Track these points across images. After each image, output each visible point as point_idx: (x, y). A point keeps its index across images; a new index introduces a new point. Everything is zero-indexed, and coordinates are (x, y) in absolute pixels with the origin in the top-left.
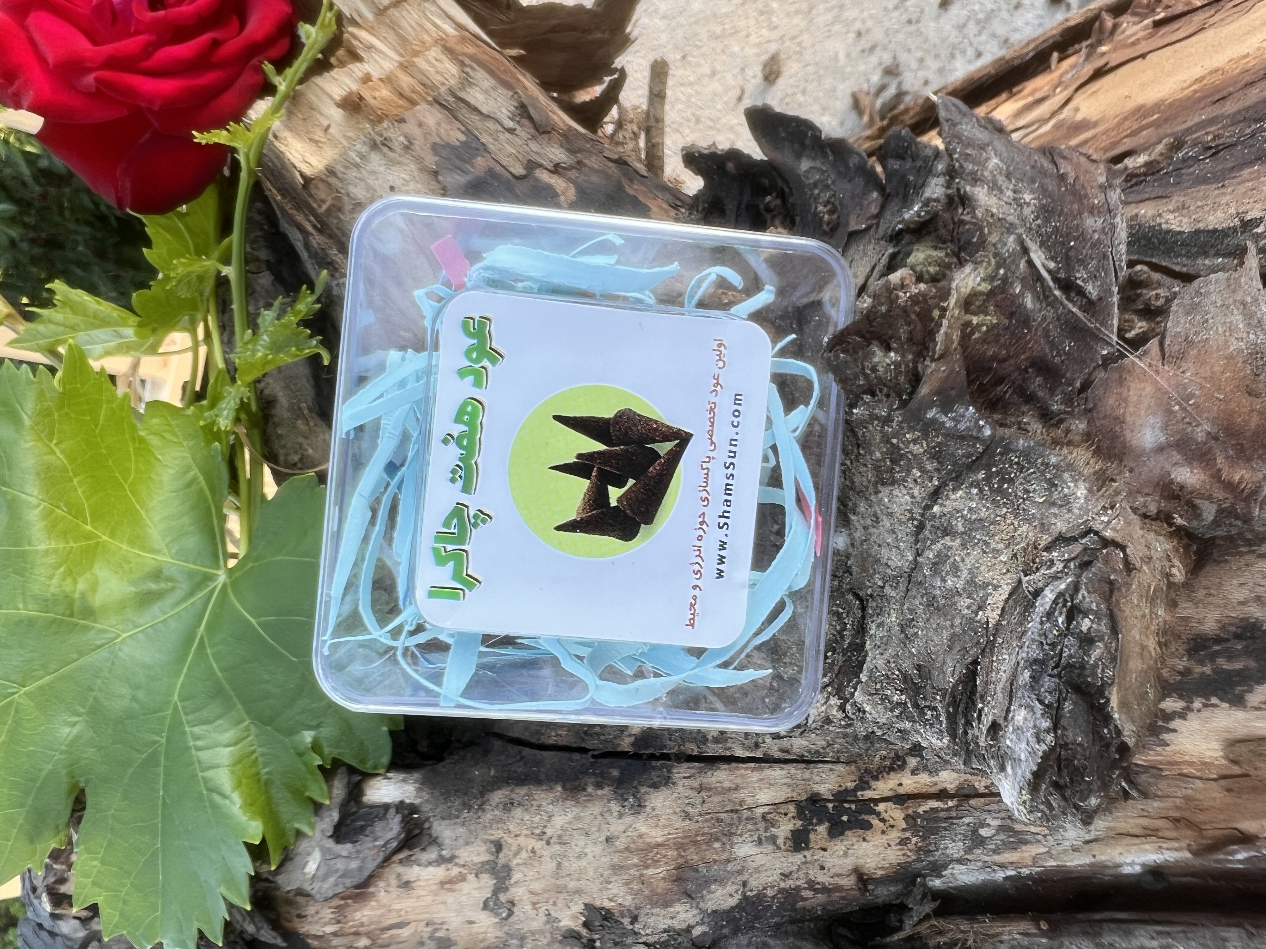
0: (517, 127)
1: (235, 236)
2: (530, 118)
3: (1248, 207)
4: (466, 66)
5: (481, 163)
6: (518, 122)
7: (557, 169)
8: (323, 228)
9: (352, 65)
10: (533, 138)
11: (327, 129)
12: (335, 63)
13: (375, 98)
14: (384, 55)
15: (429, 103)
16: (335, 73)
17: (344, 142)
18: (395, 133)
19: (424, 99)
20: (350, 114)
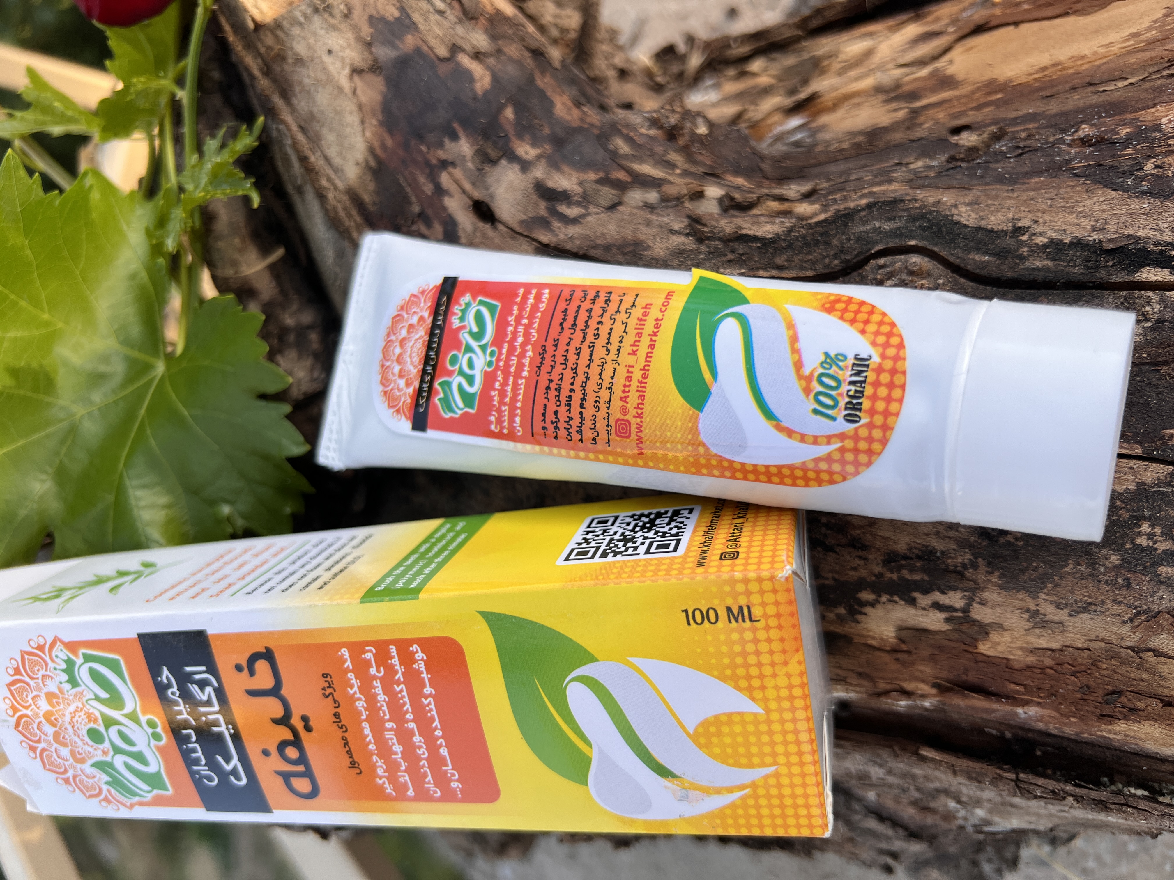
0: (447, 9)
1: (190, 62)
3: (1023, 214)
5: (410, 41)
6: (449, 5)
7: (477, 56)
8: (267, 71)
10: (460, 22)
18: (338, 1)
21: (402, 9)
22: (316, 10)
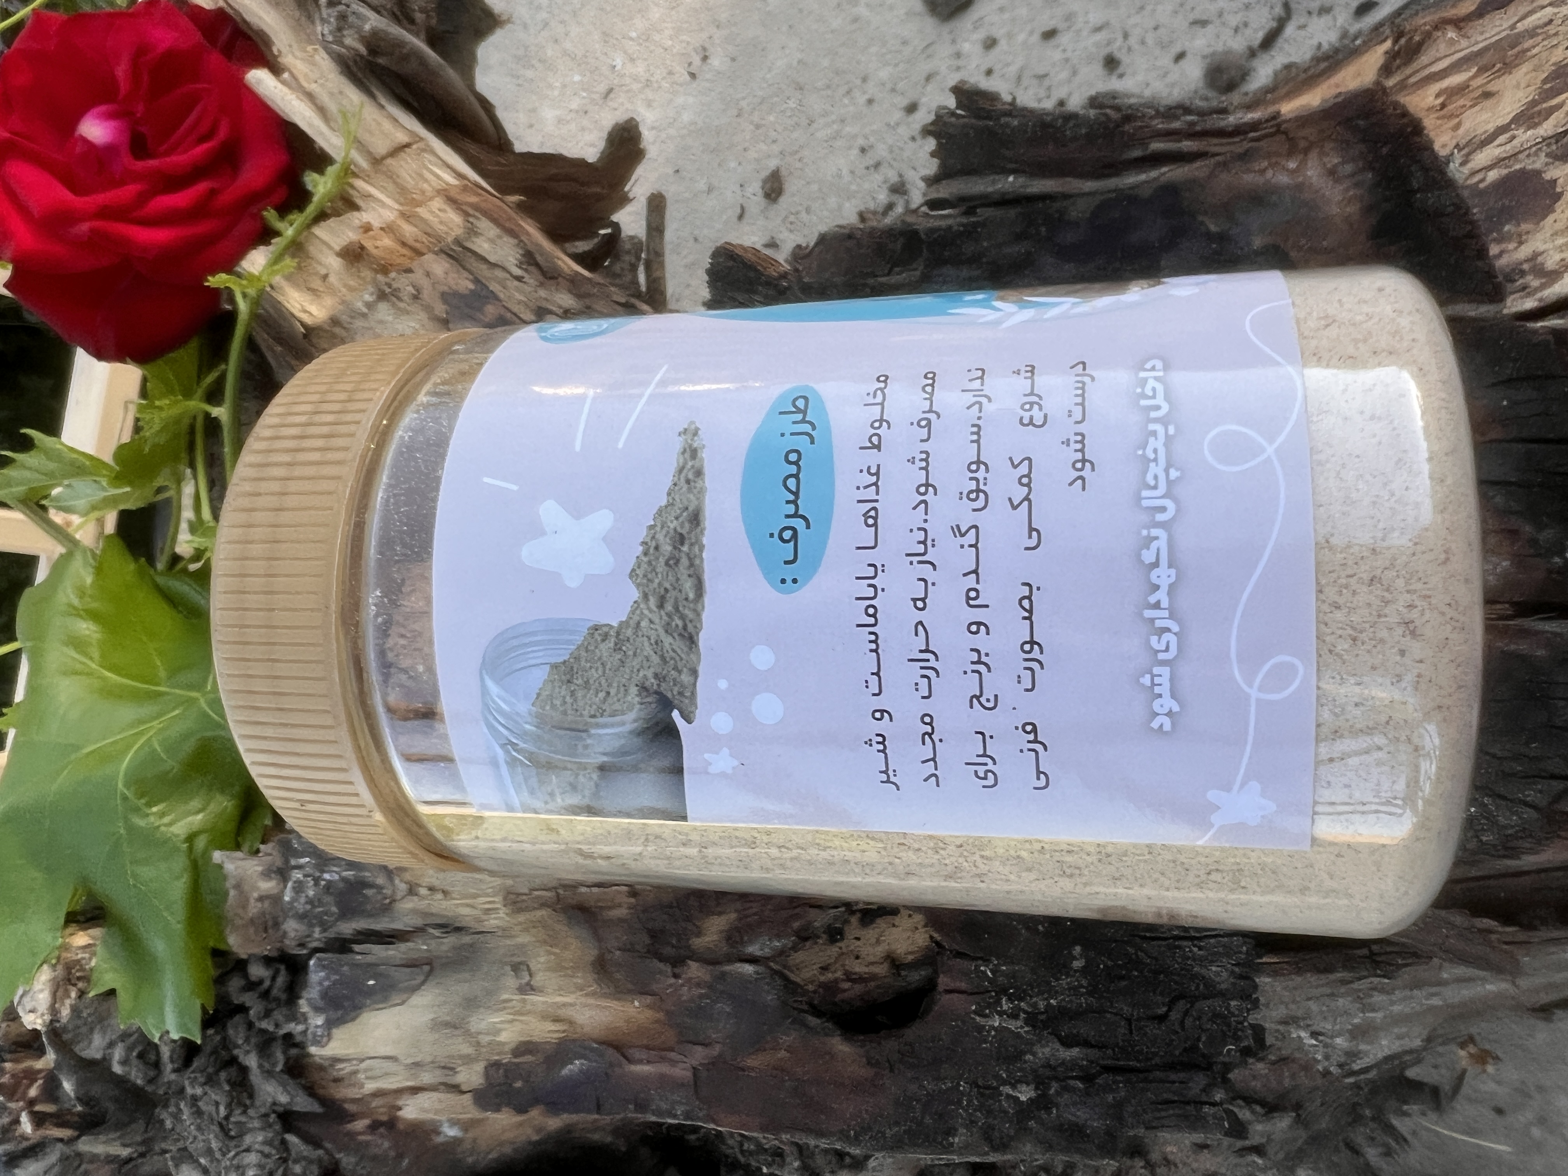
2: (537, 265)
4: (471, 216)
5: (490, 310)
6: (526, 270)
9: (349, 215)
10: (542, 285)
11: (325, 277)
12: (329, 211)
13: (377, 247)
14: (383, 205)
15: (436, 253)
16: (332, 222)
17: (344, 290)
18: (403, 283)
19: (430, 250)
20: (352, 264)
21: (477, 281)
22: (382, 296)
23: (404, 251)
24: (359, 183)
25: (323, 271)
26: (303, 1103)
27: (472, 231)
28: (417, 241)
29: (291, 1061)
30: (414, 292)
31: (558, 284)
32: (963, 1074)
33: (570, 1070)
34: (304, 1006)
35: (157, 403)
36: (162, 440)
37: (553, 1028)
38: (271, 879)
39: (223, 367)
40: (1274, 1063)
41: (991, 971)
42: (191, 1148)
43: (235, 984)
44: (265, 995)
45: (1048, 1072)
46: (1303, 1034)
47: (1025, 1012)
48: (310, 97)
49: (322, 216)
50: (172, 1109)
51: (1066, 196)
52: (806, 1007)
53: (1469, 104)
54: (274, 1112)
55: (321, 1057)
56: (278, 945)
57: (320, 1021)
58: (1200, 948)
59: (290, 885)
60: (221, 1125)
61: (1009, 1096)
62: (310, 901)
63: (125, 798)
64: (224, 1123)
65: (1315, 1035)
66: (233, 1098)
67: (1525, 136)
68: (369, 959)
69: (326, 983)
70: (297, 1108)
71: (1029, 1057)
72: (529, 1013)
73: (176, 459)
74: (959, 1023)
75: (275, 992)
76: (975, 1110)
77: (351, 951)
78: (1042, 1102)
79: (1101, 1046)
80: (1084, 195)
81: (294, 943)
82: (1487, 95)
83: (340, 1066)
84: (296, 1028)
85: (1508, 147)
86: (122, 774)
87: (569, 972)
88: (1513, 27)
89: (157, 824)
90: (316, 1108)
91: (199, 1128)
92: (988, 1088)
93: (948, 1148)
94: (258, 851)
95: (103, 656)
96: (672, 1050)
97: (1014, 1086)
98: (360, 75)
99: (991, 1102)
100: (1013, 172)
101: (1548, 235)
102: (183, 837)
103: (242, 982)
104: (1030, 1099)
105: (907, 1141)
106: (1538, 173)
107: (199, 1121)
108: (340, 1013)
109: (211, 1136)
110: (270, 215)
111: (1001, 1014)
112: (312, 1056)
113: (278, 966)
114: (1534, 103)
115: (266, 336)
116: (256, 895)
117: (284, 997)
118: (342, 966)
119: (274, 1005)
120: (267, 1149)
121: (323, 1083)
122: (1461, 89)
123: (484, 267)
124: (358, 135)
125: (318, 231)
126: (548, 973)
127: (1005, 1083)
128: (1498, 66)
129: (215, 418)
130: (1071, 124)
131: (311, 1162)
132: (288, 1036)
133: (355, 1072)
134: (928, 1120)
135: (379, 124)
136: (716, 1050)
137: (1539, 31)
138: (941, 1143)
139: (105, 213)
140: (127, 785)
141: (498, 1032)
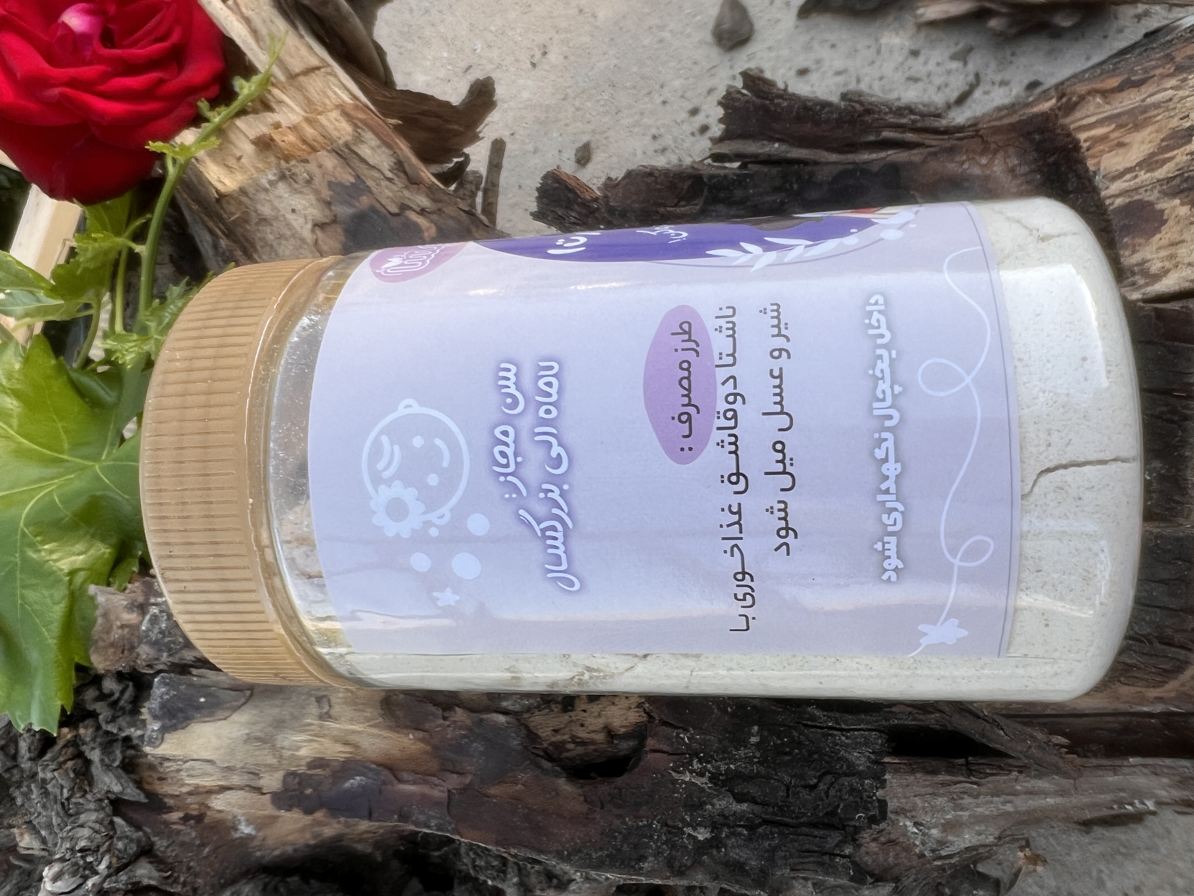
0: (394, 177)
2: (405, 173)
4: (359, 127)
6: (396, 174)
7: (423, 212)
9: (265, 114)
10: (406, 187)
11: (239, 159)
12: (249, 110)
13: (283, 141)
14: (293, 110)
15: (329, 151)
16: (250, 118)
17: (253, 170)
18: (301, 171)
19: (324, 148)
20: (261, 151)
21: (358, 177)
22: (282, 177)
23: (304, 147)
24: (276, 91)
25: (238, 154)
26: (132, 793)
27: (359, 139)
28: (314, 140)
29: (127, 760)
30: (308, 177)
31: (419, 189)
32: (656, 816)
33: (352, 785)
34: (145, 713)
35: (93, 235)
36: (92, 266)
37: (342, 749)
38: (133, 611)
39: (148, 216)
40: (884, 844)
41: (688, 738)
42: (35, 823)
43: (90, 693)
44: (114, 705)
45: (721, 820)
46: (908, 823)
47: (709, 772)
48: (247, 21)
49: (242, 112)
50: (24, 789)
51: (816, 163)
52: (542, 754)
53: (1107, 149)
54: (108, 798)
55: (153, 756)
56: (132, 664)
57: (156, 726)
58: (847, 738)
59: (148, 617)
60: (63, 804)
61: (689, 835)
62: (162, 632)
63: (24, 534)
64: (66, 803)
65: (916, 824)
66: (76, 784)
67: (1144, 177)
68: (204, 681)
69: (166, 697)
70: (126, 798)
71: (709, 807)
72: (324, 736)
73: (101, 283)
74: (659, 776)
75: (122, 703)
76: (663, 844)
77: (190, 673)
78: (714, 843)
79: (764, 804)
80: (828, 163)
81: (144, 664)
82: (1121, 145)
83: (167, 764)
84: (135, 733)
85: (1132, 183)
86: (23, 516)
87: (361, 707)
88: (1143, 100)
89: (47, 558)
90: (142, 799)
91: (44, 807)
92: (674, 827)
93: (639, 872)
94: (125, 589)
95: (20, 426)
96: (434, 776)
97: (695, 829)
98: (288, 11)
99: (676, 838)
100: (779, 140)
101: (1154, 248)
102: (66, 571)
103: (97, 693)
104: (706, 839)
105: (607, 863)
106: (1151, 204)
107: (45, 800)
108: (174, 721)
109: (53, 813)
110: (203, 105)
111: (691, 772)
112: (146, 755)
113: (127, 683)
114: (1152, 155)
115: (186, 196)
116: (118, 623)
117: (129, 707)
118: (180, 684)
119: (119, 714)
120: (97, 826)
121: (150, 780)
122: (1103, 139)
123: (363, 166)
124: (281, 55)
125: (240, 123)
126: (344, 706)
127: (689, 825)
128: (1131, 125)
129: (137, 253)
130: (826, 110)
131: (132, 840)
132: (127, 739)
133: (178, 771)
134: (625, 848)
135: (298, 49)
136: (468, 779)
137: (1162, 105)
138: (633, 867)
139: (73, 83)
140: (26, 525)
141: (298, 748)
